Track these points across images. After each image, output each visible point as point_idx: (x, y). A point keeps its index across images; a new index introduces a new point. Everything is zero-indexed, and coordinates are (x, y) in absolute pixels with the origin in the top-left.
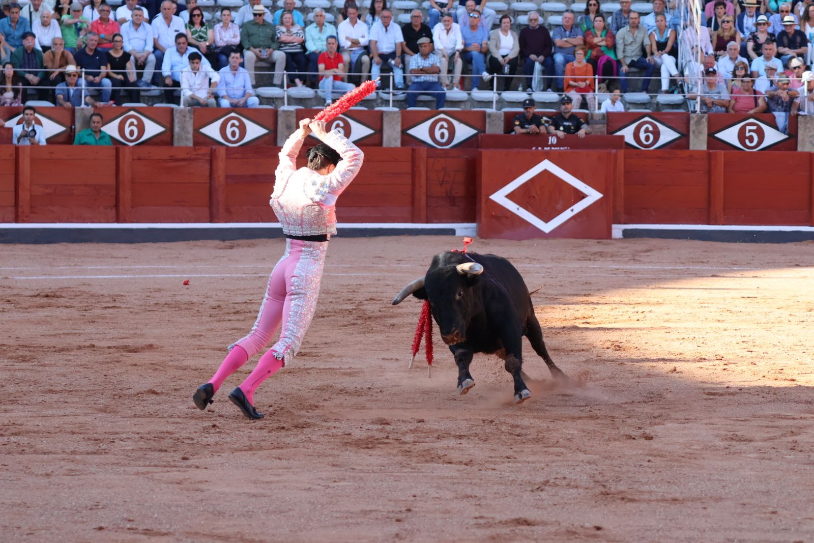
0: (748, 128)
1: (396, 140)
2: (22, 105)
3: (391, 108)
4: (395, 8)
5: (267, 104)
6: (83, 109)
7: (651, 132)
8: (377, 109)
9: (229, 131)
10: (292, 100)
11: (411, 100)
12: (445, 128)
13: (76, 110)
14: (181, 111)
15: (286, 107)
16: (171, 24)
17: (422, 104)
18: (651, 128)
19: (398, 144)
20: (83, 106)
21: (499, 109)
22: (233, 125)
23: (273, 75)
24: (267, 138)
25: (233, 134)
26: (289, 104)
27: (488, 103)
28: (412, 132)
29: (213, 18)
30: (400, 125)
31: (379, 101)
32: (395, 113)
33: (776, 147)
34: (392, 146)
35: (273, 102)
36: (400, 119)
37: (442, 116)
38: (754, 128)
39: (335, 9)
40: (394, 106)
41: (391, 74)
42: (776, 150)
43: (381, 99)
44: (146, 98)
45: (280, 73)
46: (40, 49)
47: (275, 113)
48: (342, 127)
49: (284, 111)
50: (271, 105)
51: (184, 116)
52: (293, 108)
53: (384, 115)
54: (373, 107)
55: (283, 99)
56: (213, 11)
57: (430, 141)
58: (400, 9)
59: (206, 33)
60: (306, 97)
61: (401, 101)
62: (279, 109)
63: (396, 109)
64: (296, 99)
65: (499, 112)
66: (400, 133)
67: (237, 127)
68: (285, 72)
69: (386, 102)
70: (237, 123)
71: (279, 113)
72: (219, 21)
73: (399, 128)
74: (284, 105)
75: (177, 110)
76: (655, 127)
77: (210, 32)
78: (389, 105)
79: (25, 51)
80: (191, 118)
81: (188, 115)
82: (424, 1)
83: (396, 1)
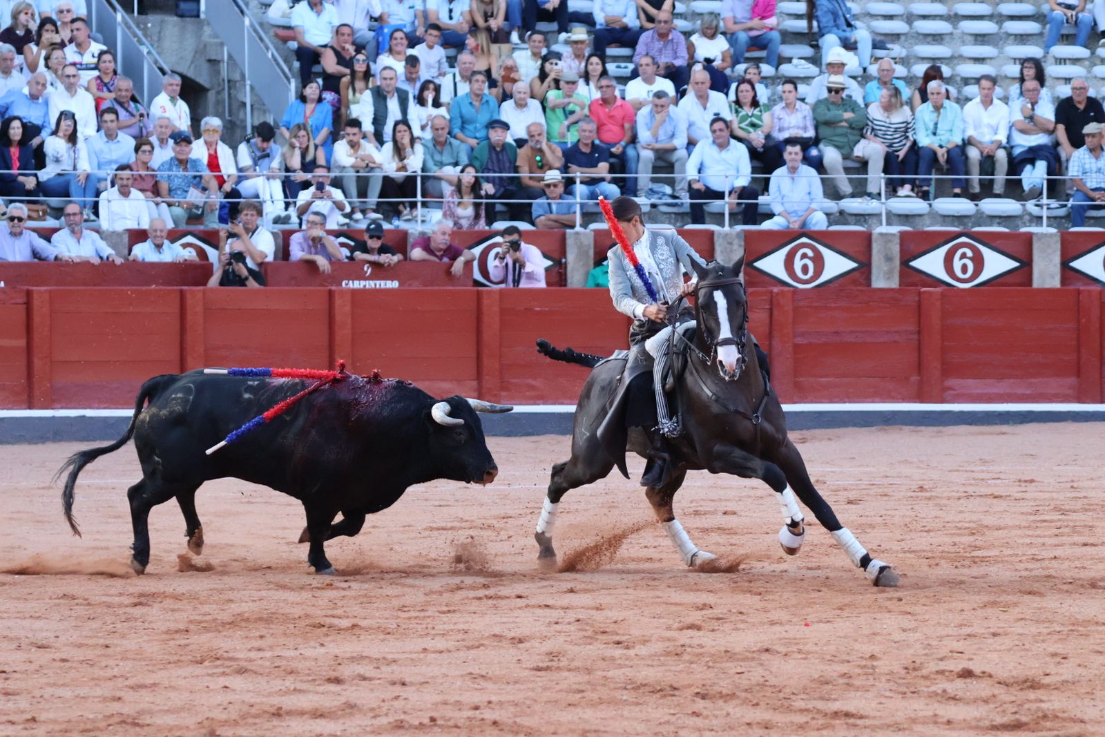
1: (1053, 277)
2: (487, 228)
3: (1044, 229)
5: (855, 224)
6: (577, 233)
8: (1023, 230)
9: (798, 264)
10: (893, 218)
11: (1077, 216)
13: (567, 236)
14: (727, 235)
15: (884, 229)
16: (708, 105)
17: (1092, 221)
19: (1056, 283)
20: (578, 228)
22: (804, 256)
23: (866, 179)
24: (857, 274)
25: (805, 269)
26: (889, 224)
28: (1076, 264)
29: (773, 94)
30: (1058, 253)
31: (1027, 217)
32: (1051, 235)
34: (1048, 286)
35: (865, 220)
36: (1059, 246)
39: (958, 79)
40: (1048, 226)
43: (1030, 214)
44: (673, 216)
45: (876, 178)
46: (514, 144)
47: (867, 238)
48: (969, 258)
49: (881, 234)
50: (861, 225)
51: (731, 243)
52: (895, 229)
53: (1035, 239)
54: (1018, 226)
55: (879, 215)
56: (773, 84)
58: (1058, 79)
59: (761, 120)
60: (915, 213)
61: (1061, 218)
62: (874, 232)
63: (1053, 230)
64: (899, 216)
66: (1059, 265)
67: (810, 258)
68: (883, 175)
69: (1038, 220)
70: (810, 253)
71: (874, 237)
72: (781, 98)
73: (1057, 259)
74: (881, 224)
75: (720, 234)
77: (766, 116)
78: (1041, 225)
79: (492, 148)
80: (740, 246)
81: (736, 242)
82: (1095, 65)
83: (1052, 64)
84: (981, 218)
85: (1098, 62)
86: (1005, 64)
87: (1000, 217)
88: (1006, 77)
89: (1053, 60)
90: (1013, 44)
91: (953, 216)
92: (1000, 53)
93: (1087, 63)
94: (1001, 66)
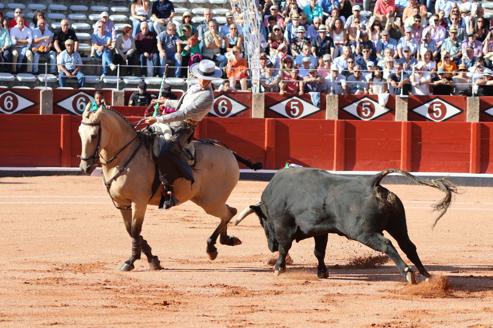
0: (292, 103)
1: (49, 110)
3: (46, 88)
4: (49, 18)
7: (226, 105)
8: (36, 88)
12: (84, 102)
18: (226, 103)
19: (51, 113)
21: (121, 89)
27: (114, 85)
30: (52, 99)
31: (38, 82)
32: (49, 91)
33: (311, 116)
34: (46, 114)
36: (52, 95)
37: (82, 93)
38: (297, 103)
40: (48, 86)
41: (46, 64)
42: (311, 118)
48: (11, 101)
54: (34, 86)
57: (73, 111)
58: (53, 19)
61: (53, 83)
63: (50, 88)
65: (121, 91)
66: (52, 105)
69: (43, 84)
73: (51, 102)
76: (229, 102)
78: (44, 86)
82: (69, 13)
83: (50, 13)
84: (17, 83)
85: (71, 12)
86: (29, 12)
87: (26, 82)
88: (29, 18)
89: (50, 11)
90: (32, 3)
91: (4, 81)
92: (26, 7)
93: (66, 12)
94: (27, 13)
